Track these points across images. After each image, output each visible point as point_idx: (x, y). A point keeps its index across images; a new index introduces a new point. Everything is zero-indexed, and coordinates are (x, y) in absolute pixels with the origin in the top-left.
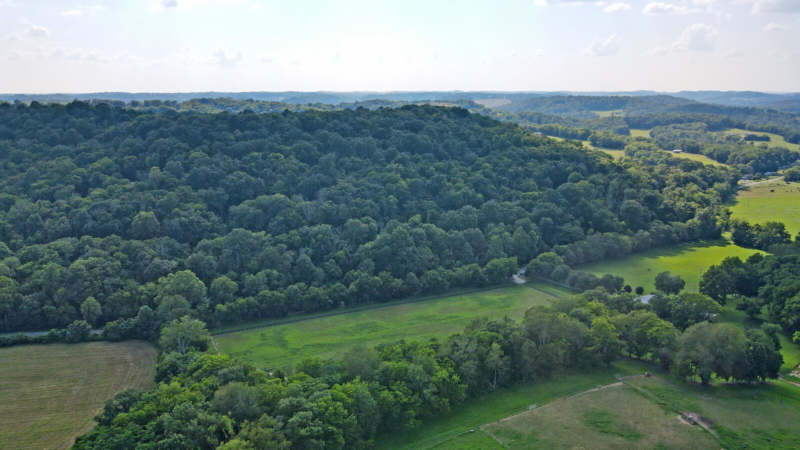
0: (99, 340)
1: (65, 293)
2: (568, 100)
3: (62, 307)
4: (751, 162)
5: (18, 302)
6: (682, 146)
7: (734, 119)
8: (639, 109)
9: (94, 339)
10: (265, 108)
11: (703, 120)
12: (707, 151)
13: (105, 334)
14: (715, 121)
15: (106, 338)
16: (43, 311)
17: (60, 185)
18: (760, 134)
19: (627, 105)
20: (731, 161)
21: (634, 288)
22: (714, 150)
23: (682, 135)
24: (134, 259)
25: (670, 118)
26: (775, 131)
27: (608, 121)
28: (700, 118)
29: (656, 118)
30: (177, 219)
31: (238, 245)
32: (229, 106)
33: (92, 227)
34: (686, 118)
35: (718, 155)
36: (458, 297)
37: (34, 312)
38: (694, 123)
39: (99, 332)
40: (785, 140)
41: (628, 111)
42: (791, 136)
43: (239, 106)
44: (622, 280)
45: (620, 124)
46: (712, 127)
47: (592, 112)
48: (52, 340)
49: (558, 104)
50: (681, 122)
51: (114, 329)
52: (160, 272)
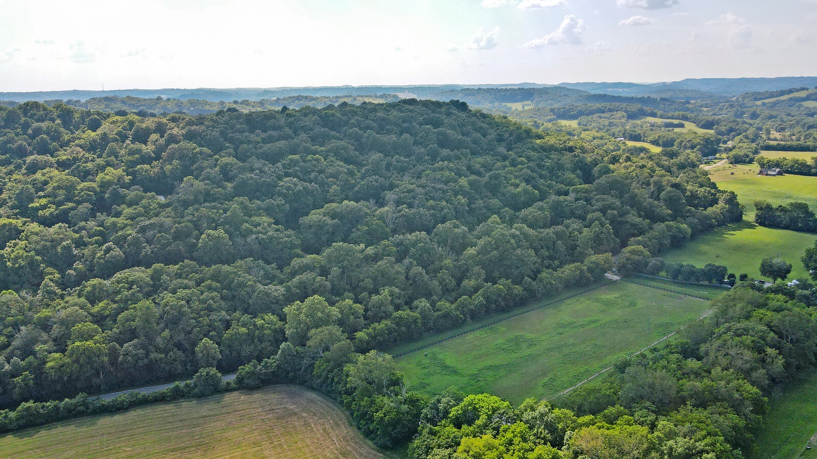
0: (234, 390)
1: (171, 336)
2: (478, 93)
3: (171, 353)
4: (698, 147)
5: (113, 354)
6: (624, 134)
7: (647, 109)
8: (547, 101)
9: (228, 389)
10: (185, 107)
11: (621, 109)
12: (651, 138)
13: (240, 381)
14: (633, 110)
15: (243, 386)
16: (151, 361)
17: (70, 205)
18: (676, 122)
19: (535, 96)
20: (678, 147)
21: (738, 276)
22: (658, 137)
23: (610, 124)
24: (229, 288)
25: (592, 108)
26: (686, 118)
27: (536, 113)
28: (618, 107)
29: (579, 108)
30: (254, 236)
31: (346, 262)
32: (141, 106)
33: (152, 252)
34: (606, 108)
35: (664, 142)
36: (574, 300)
37: (140, 363)
38: (615, 112)
39: (231, 378)
40: (698, 126)
41: (536, 102)
42: (703, 122)
43: (154, 105)
44: (725, 269)
45: (547, 115)
46: (632, 116)
47: (504, 104)
48: (177, 396)
49: (469, 97)
50: (603, 112)
51: (252, 374)
52: (270, 300)
